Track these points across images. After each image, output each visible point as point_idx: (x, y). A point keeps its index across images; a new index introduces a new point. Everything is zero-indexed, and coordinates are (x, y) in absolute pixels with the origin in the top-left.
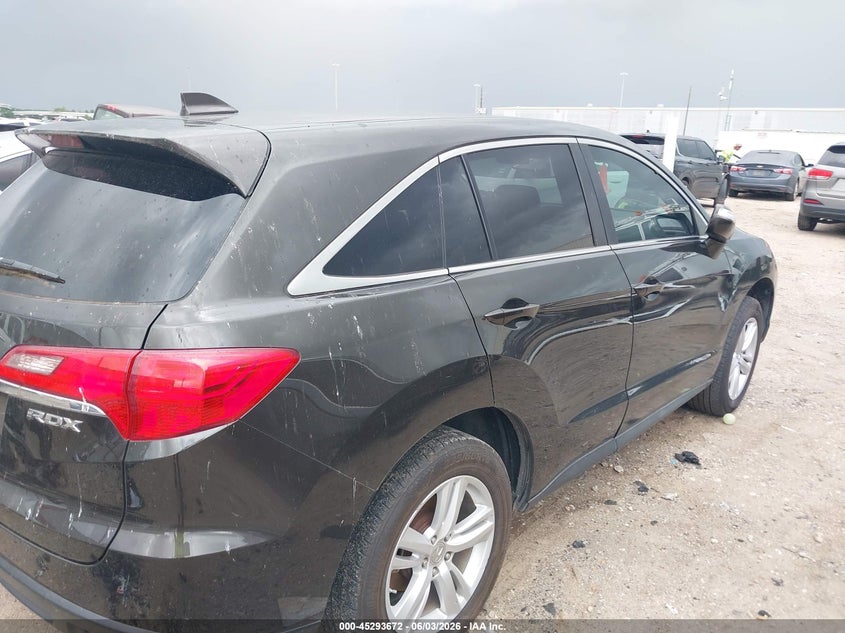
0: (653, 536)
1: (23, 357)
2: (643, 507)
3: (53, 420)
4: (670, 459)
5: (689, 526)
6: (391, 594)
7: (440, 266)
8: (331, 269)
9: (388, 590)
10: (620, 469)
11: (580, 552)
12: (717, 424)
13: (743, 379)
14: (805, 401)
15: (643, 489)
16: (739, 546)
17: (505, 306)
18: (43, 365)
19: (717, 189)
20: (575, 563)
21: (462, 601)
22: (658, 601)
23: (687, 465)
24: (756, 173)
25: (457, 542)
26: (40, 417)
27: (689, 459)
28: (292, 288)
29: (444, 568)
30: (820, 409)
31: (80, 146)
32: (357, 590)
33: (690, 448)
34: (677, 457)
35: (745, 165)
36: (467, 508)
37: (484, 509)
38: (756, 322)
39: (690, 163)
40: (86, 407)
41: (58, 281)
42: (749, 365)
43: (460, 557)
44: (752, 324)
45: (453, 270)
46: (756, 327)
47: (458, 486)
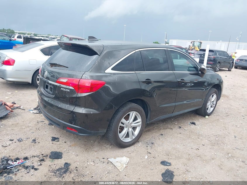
0: (179, 135)
1: (61, 79)
2: (179, 130)
3: (65, 90)
4: (189, 123)
5: (188, 135)
6: (119, 131)
7: (134, 71)
8: (112, 69)
9: (119, 130)
10: (176, 124)
11: (162, 136)
12: (204, 118)
13: (212, 109)
14: (229, 116)
15: (181, 127)
16: (198, 139)
17: (146, 80)
18: (65, 81)
19: (229, 66)
20: (160, 137)
21: (134, 138)
22: (176, 145)
23: (193, 124)
24: (243, 62)
25: (133, 125)
26: (63, 89)
27: (194, 123)
28: (106, 72)
29: (130, 129)
30: (232, 117)
31: (71, 45)
32: (113, 127)
33: (195, 122)
34: (191, 123)
35: (240, 60)
36: (135, 119)
37: (139, 120)
38: (216, 95)
39: (221, 58)
40: (71, 88)
41: (67, 67)
42: (214, 105)
43: (134, 128)
44: (215, 95)
45: (136, 72)
46: (216, 96)
47: (134, 113)
